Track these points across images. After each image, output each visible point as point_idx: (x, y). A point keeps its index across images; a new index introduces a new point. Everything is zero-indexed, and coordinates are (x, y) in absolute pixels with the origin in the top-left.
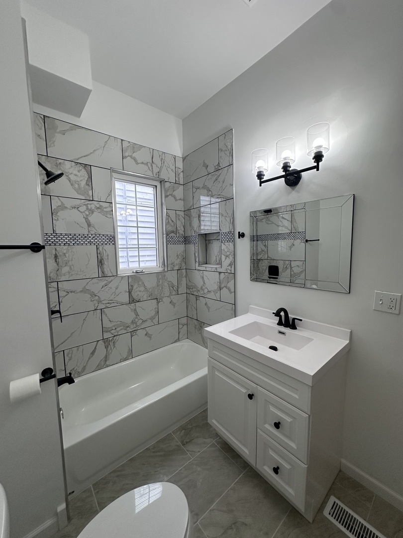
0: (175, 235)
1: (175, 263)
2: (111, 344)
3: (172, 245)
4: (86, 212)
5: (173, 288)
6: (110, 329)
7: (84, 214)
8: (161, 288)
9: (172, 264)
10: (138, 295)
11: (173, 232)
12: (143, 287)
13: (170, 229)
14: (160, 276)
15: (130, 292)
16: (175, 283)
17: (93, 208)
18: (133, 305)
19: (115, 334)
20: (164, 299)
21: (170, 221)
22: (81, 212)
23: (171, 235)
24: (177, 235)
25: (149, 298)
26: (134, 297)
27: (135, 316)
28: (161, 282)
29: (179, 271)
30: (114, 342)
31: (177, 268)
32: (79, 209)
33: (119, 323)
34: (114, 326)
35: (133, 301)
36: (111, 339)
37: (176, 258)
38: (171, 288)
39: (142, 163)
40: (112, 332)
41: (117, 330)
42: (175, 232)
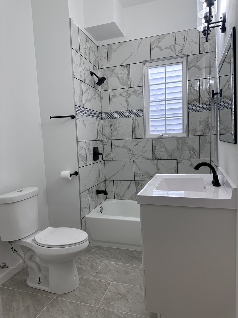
0: (197, 103)
1: (197, 129)
2: (140, 185)
3: (194, 113)
4: (126, 96)
5: (194, 152)
6: (139, 175)
7: (125, 97)
8: (180, 151)
9: (193, 130)
10: (160, 154)
11: (195, 100)
12: (164, 149)
13: (193, 97)
14: (181, 141)
15: (153, 151)
16: (197, 149)
17: (130, 93)
18: (155, 161)
19: (143, 179)
20: (184, 161)
21: (193, 91)
22: (124, 97)
23: (193, 103)
24: (201, 102)
25: (170, 158)
26: (157, 155)
27: (157, 170)
28: (181, 146)
29: (201, 137)
30: (141, 185)
31: (199, 133)
32: (123, 95)
33: (145, 172)
34: (142, 173)
35: (156, 158)
36: (139, 182)
37: (198, 125)
38: (192, 152)
39: (166, 48)
40: (141, 177)
41: (144, 177)
42: (199, 100)
